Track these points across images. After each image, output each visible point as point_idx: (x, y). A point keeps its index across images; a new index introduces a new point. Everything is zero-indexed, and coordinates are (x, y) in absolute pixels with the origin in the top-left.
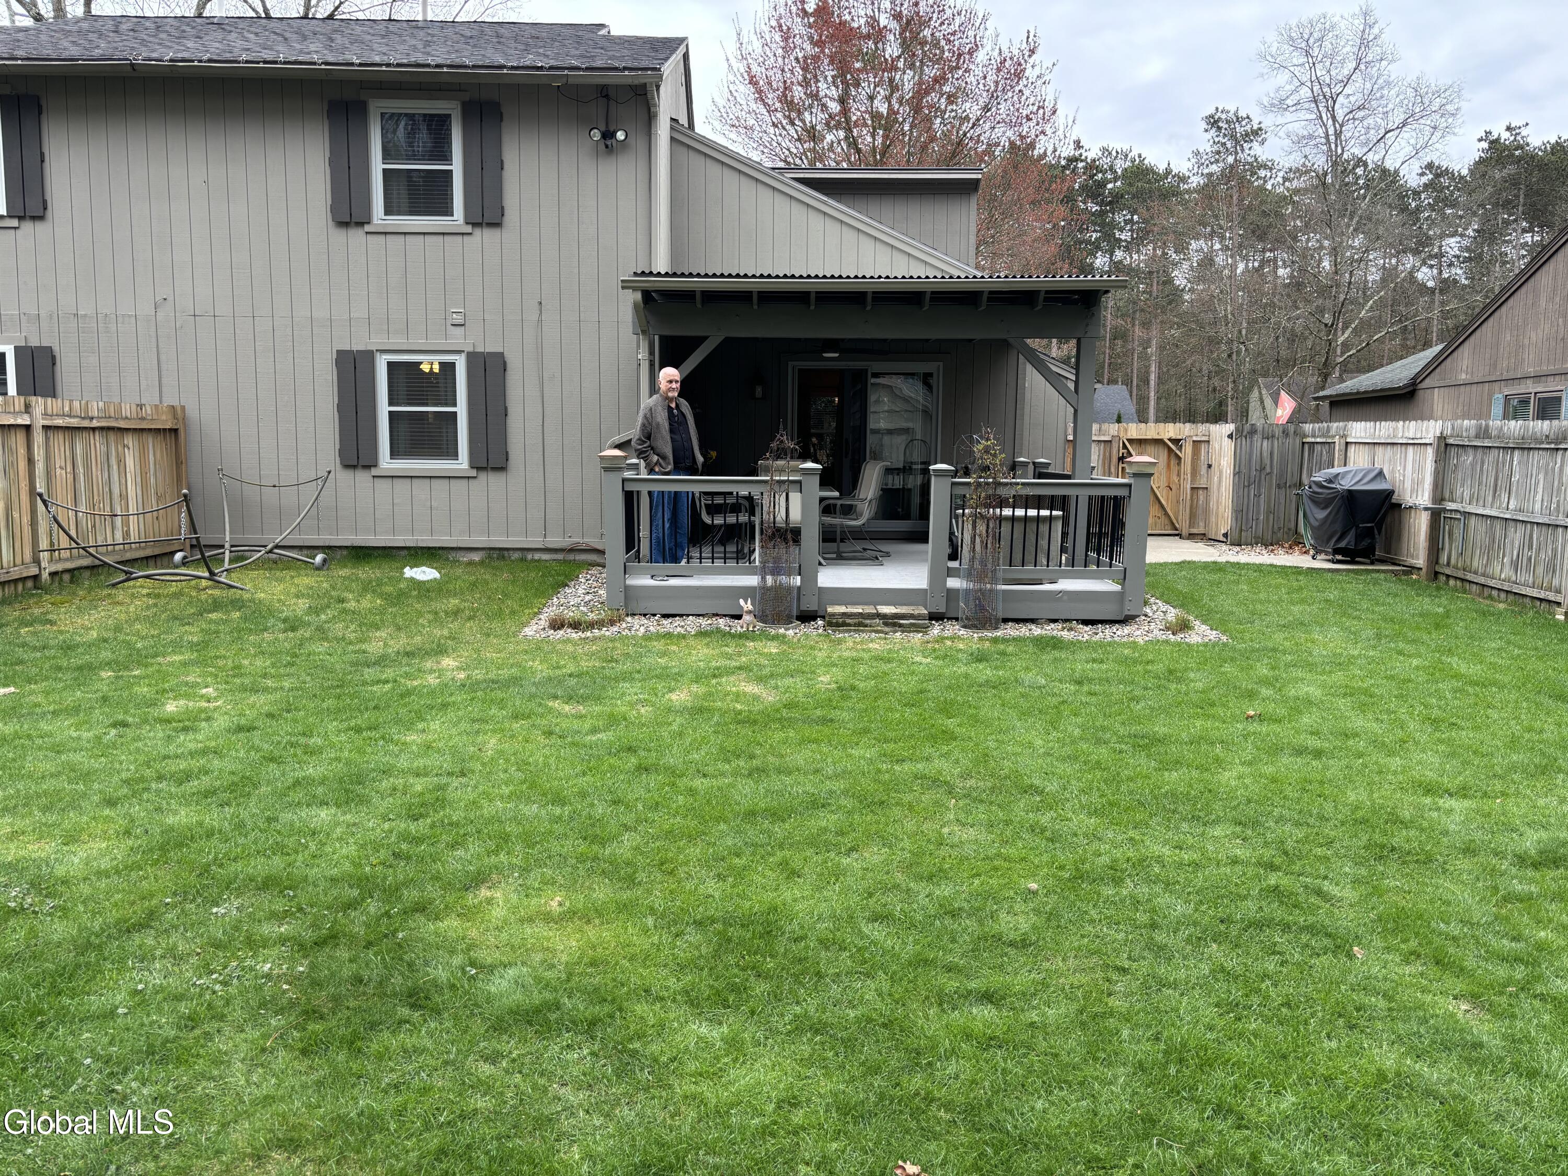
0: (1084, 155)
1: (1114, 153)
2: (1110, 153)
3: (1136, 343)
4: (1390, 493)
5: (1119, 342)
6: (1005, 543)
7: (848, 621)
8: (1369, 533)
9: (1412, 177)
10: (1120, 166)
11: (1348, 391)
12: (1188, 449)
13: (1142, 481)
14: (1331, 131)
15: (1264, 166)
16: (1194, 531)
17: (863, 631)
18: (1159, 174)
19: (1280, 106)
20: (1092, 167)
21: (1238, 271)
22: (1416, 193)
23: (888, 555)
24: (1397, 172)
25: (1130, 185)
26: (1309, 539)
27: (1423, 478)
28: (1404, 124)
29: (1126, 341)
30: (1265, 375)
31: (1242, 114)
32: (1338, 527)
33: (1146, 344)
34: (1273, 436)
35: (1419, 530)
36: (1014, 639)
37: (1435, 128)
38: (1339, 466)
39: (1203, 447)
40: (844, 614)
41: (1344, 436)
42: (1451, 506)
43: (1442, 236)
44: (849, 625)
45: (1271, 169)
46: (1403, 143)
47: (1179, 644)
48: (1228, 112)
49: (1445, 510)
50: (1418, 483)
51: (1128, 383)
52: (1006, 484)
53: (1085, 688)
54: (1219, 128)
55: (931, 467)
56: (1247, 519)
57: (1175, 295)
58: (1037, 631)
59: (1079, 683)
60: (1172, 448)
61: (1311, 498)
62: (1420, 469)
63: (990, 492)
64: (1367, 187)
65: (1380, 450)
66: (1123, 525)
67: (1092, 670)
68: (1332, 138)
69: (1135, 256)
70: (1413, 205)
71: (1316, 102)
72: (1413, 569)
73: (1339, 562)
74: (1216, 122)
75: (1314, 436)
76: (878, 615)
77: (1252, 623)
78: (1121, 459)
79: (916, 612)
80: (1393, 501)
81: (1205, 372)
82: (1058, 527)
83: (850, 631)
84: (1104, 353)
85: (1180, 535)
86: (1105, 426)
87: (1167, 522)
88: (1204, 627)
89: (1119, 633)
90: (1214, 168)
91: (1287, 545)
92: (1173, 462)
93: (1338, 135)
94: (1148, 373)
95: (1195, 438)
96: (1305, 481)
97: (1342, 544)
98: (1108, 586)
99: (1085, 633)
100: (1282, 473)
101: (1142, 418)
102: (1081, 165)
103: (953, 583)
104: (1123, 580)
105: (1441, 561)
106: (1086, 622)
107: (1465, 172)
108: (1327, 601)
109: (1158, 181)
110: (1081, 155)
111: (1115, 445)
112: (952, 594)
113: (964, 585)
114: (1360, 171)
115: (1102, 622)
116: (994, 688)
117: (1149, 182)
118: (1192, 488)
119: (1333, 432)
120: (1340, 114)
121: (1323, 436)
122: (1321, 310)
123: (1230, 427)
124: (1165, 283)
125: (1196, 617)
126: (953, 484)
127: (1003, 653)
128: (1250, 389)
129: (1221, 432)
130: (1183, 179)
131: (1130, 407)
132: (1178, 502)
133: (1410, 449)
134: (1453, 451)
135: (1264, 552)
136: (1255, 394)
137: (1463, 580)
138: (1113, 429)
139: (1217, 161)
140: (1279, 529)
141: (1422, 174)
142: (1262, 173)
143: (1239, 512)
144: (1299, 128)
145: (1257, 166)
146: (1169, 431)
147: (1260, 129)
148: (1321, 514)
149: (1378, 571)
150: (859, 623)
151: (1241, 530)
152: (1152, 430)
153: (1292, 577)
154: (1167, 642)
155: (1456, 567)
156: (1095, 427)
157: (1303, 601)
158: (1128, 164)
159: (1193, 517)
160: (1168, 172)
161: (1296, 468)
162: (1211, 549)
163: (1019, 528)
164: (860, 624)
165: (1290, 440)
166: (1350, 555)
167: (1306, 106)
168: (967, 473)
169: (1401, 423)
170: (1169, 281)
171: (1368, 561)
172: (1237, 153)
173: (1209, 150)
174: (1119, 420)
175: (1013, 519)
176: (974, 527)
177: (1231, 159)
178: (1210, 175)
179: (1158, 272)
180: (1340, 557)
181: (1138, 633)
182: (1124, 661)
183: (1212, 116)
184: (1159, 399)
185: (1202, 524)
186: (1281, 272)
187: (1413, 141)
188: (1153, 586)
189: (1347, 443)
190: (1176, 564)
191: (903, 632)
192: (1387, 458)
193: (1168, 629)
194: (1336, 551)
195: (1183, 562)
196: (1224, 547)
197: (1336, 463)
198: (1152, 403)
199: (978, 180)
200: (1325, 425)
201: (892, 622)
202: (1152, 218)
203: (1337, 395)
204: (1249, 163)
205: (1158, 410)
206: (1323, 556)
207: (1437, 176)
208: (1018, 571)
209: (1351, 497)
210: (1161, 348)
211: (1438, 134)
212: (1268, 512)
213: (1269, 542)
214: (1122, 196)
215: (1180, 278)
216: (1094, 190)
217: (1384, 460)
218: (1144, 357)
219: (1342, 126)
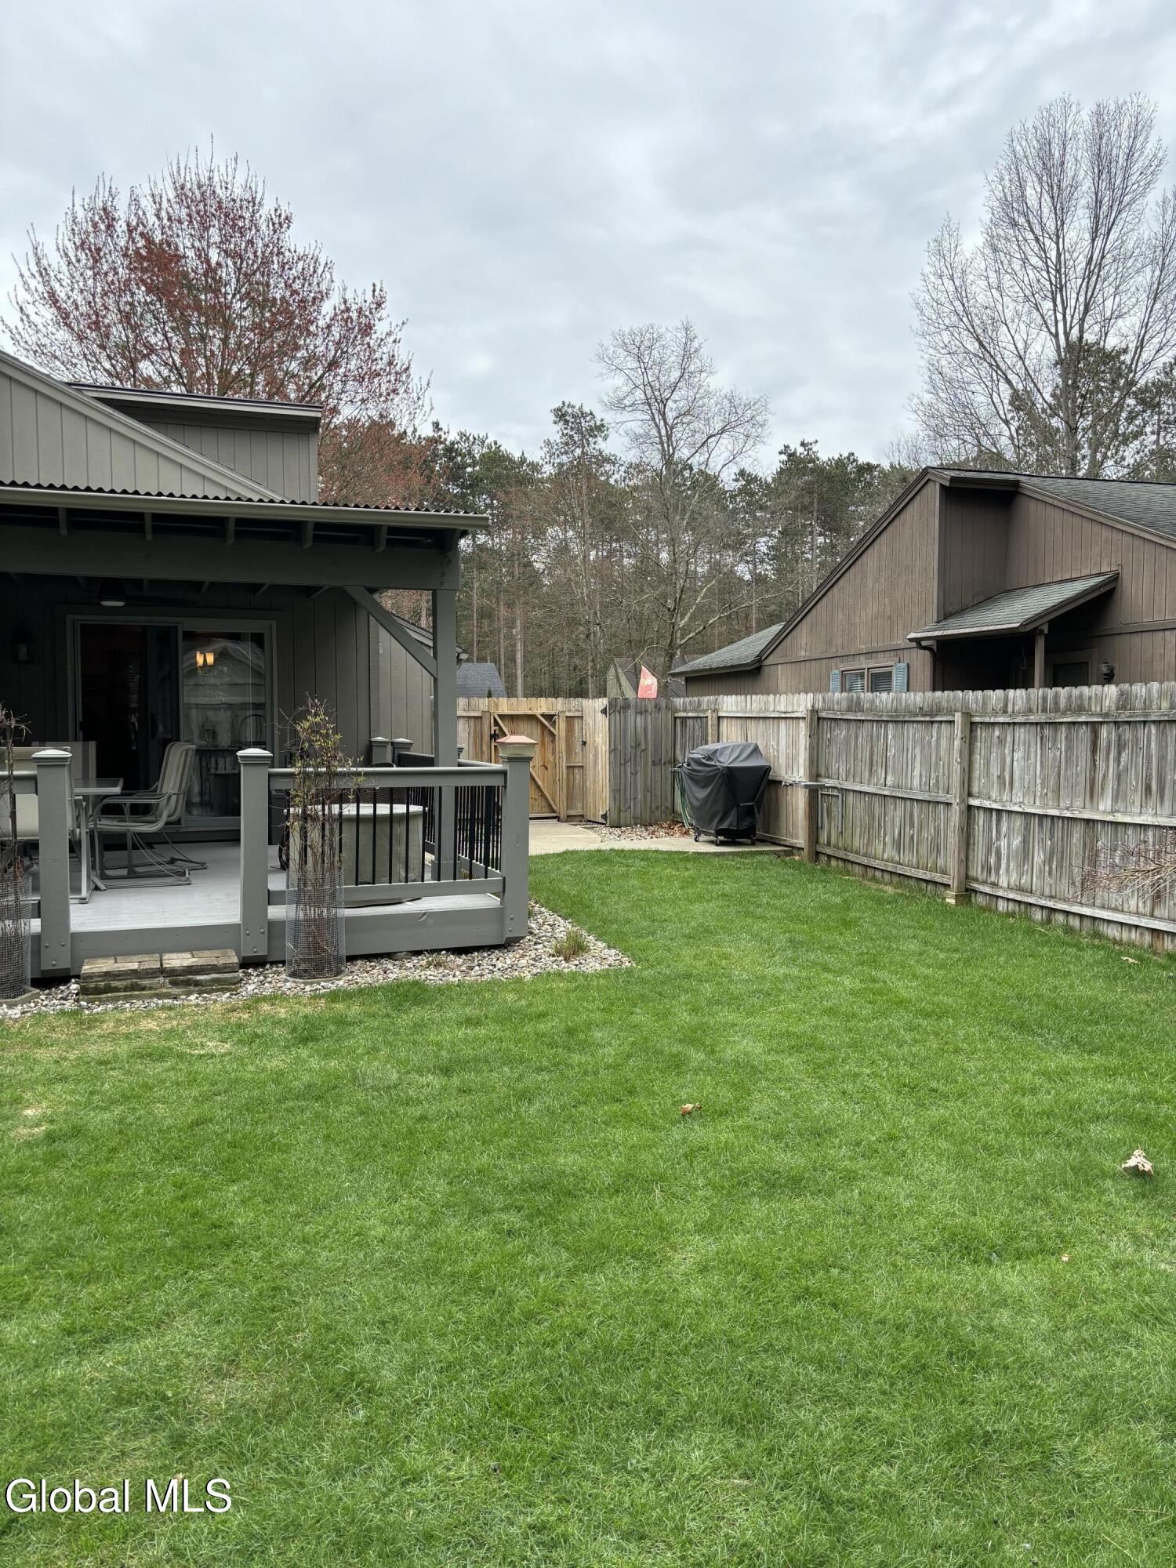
0: (443, 437)
1: (471, 438)
2: (468, 439)
3: (502, 622)
4: (767, 770)
5: (486, 622)
6: (348, 854)
7: (114, 984)
8: (750, 812)
9: (728, 481)
10: (478, 452)
11: (701, 667)
12: (562, 725)
13: (518, 766)
14: (663, 432)
15: (607, 460)
16: (572, 813)
17: (138, 998)
18: (514, 463)
19: (619, 405)
20: (450, 450)
21: (591, 558)
22: (734, 497)
23: (203, 866)
24: (716, 478)
25: (488, 470)
26: (688, 818)
27: (798, 754)
28: (723, 431)
29: (492, 620)
30: (619, 655)
31: (586, 409)
32: (719, 807)
33: (511, 624)
34: (646, 711)
35: (797, 808)
36: (361, 991)
37: (748, 436)
38: (713, 742)
39: (576, 722)
40: (107, 974)
41: (716, 711)
42: (829, 782)
43: (755, 536)
44: (116, 989)
45: (614, 464)
46: (723, 448)
47: (573, 977)
48: (574, 407)
49: (823, 787)
50: (792, 759)
51: (496, 661)
52: (343, 775)
53: (456, 1081)
54: (567, 422)
55: (240, 753)
56: (625, 799)
57: (534, 578)
58: (395, 972)
59: (446, 1071)
60: (545, 724)
61: (691, 777)
62: (794, 743)
63: (323, 785)
64: (693, 487)
65: (752, 724)
66: (499, 810)
67: (465, 1041)
68: (665, 439)
69: (497, 540)
70: (731, 506)
71: (649, 405)
72: (793, 849)
73: (722, 844)
74: (564, 415)
75: (685, 711)
76: (162, 971)
77: (653, 933)
78: (494, 737)
79: (222, 961)
80: (770, 778)
81: (566, 651)
82: (418, 827)
83: (117, 999)
84: (472, 632)
85: (558, 818)
86: (475, 700)
87: (544, 803)
88: (601, 945)
89: (499, 965)
90: (564, 459)
91: (665, 825)
92: (547, 739)
93: (669, 437)
94: (514, 652)
95: (568, 714)
96: (680, 758)
97: (725, 826)
98: (485, 901)
99: (455, 972)
100: (657, 749)
101: (511, 693)
102: (441, 447)
103: (276, 912)
104: (501, 893)
105: (821, 841)
106: (459, 951)
107: (770, 480)
108: (724, 895)
109: (514, 468)
110: (440, 437)
111: (486, 722)
112: (274, 929)
113: (292, 915)
114: (686, 474)
115: (479, 949)
116: (318, 1099)
117: (506, 468)
118: (568, 767)
119: (704, 707)
120: (670, 415)
121: (694, 710)
122: (664, 596)
123: (603, 702)
124: (525, 566)
125: (590, 932)
126: (270, 775)
127: (341, 1022)
128: (606, 668)
129: (594, 706)
130: (535, 467)
131: (499, 684)
132: (554, 782)
133: (783, 723)
134: (826, 725)
135: (645, 834)
136: (612, 671)
137: (845, 861)
138: (483, 704)
139: (566, 453)
140: (657, 808)
141: (736, 480)
142: (608, 467)
143: (618, 791)
144: (637, 428)
145: (603, 460)
146: (542, 706)
147: (603, 425)
148: (702, 794)
149: (761, 853)
150: (133, 984)
151: (620, 810)
152: (522, 705)
153: (681, 865)
154: (559, 974)
155: (837, 847)
156: (462, 702)
157: (700, 898)
158: (485, 450)
159: (570, 797)
160: (523, 460)
161: (670, 745)
162: (592, 835)
163: (366, 830)
164: (134, 987)
165: (663, 714)
166: (730, 837)
167: (640, 407)
168: (288, 760)
169: (772, 696)
170: (529, 564)
171: (749, 841)
172: (583, 447)
173: (558, 441)
174: (490, 695)
175: (358, 819)
176: (304, 834)
177: (578, 452)
178: (561, 465)
179: (519, 554)
180: (721, 838)
181: (523, 962)
182: (510, 1017)
183: (559, 410)
184: (525, 676)
185: (579, 805)
186: (626, 561)
187: (730, 447)
188: (535, 888)
189: (719, 718)
190: (559, 855)
191: (200, 993)
192: (759, 732)
193: (558, 952)
194: (718, 833)
195: (566, 852)
196: (605, 830)
197: (710, 738)
198: (520, 680)
199: (318, 420)
200: (696, 699)
201: (184, 979)
202: (511, 503)
203: (692, 672)
204: (594, 456)
205: (525, 687)
206: (703, 837)
207: (749, 482)
208: (366, 891)
209: (731, 776)
210: (525, 628)
211: (751, 442)
212: (646, 790)
213: (648, 822)
214: (481, 480)
215: (539, 562)
216: (455, 474)
217: (757, 734)
218: (509, 637)
219: (672, 428)
